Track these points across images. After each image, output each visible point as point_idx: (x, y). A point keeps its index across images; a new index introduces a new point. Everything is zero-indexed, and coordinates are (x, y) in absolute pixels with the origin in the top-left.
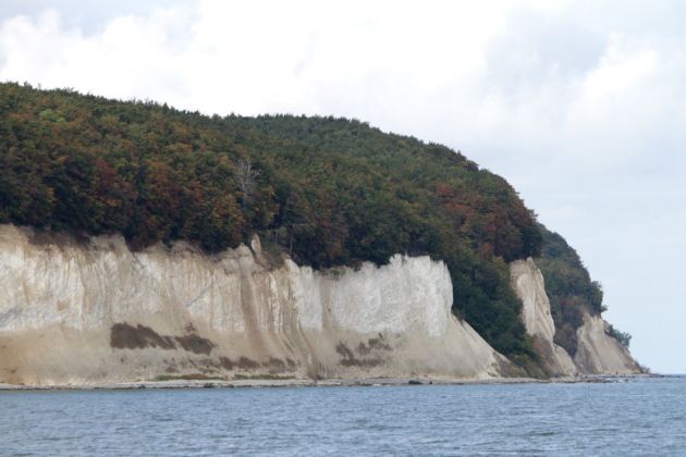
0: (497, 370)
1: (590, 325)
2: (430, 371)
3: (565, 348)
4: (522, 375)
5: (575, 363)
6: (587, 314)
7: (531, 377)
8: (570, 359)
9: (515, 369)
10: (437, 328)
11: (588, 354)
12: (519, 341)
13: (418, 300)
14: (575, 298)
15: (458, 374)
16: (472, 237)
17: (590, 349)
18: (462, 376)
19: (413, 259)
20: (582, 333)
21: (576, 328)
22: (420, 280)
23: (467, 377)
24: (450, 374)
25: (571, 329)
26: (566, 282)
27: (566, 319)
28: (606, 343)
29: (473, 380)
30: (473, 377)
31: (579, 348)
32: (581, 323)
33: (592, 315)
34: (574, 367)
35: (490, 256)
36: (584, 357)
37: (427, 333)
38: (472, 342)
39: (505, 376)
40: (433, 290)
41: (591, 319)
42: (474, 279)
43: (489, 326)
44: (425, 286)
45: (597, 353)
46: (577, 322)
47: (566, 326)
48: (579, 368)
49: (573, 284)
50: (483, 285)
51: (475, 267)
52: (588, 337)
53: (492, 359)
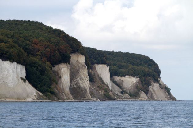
0: (36, 98)
1: (154, 86)
2: (7, 98)
3: (144, 92)
4: (46, 99)
5: (148, 97)
6: (153, 82)
7: (50, 100)
8: (146, 95)
9: (44, 97)
10: (12, 84)
11: (152, 94)
12: (48, 89)
13: (5, 75)
14: (149, 77)
15: (18, 99)
16: (40, 56)
17: (153, 92)
18: (20, 99)
19: (3, 62)
20: (150, 88)
21: (149, 86)
22: (6, 68)
23: (22, 100)
24: (15, 99)
25: (147, 87)
26: (147, 73)
27: (145, 84)
28: (159, 91)
29: (25, 101)
30: (24, 100)
31: (149, 92)
32: (150, 85)
33: (155, 83)
34: (147, 98)
35: (46, 62)
36: (151, 95)
37: (8, 85)
38: (27, 88)
39: (38, 100)
40: (11, 72)
41: (154, 84)
42: (37, 69)
43: (39, 84)
44: (8, 70)
45: (155, 94)
46: (149, 84)
47: (145, 86)
48: (148, 98)
49: (149, 74)
50: (40, 71)
51: (39, 65)
52: (153, 89)
53: (35, 94)
